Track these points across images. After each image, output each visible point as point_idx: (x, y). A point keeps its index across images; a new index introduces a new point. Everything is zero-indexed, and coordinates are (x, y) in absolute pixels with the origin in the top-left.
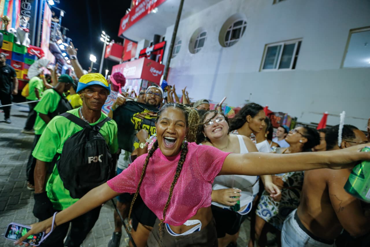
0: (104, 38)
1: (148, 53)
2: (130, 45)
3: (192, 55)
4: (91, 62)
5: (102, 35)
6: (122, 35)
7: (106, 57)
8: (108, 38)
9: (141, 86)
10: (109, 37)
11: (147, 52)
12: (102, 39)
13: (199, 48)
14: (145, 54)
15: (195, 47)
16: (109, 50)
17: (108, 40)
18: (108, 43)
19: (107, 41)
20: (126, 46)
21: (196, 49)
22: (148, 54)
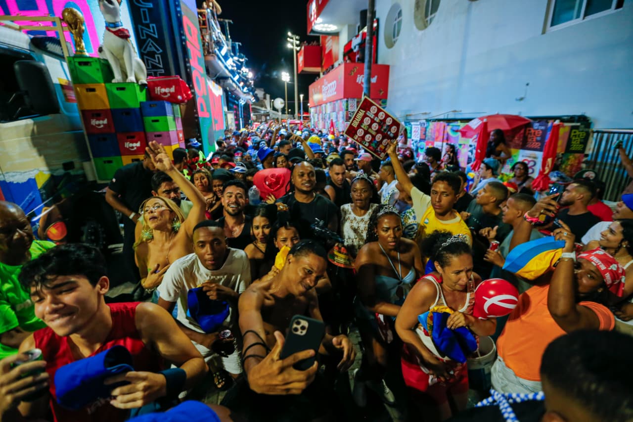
0: (292, 43)
1: (355, 47)
2: (329, 41)
3: (420, 33)
4: (284, 83)
5: (289, 39)
6: (312, 31)
7: (300, 71)
8: (297, 40)
9: (347, 110)
10: (297, 37)
11: (353, 47)
12: (289, 46)
13: (433, 15)
14: (352, 50)
15: (426, 16)
16: (301, 59)
17: (298, 42)
18: (298, 49)
19: (297, 46)
20: (324, 44)
21: (429, 18)
22: (355, 51)
